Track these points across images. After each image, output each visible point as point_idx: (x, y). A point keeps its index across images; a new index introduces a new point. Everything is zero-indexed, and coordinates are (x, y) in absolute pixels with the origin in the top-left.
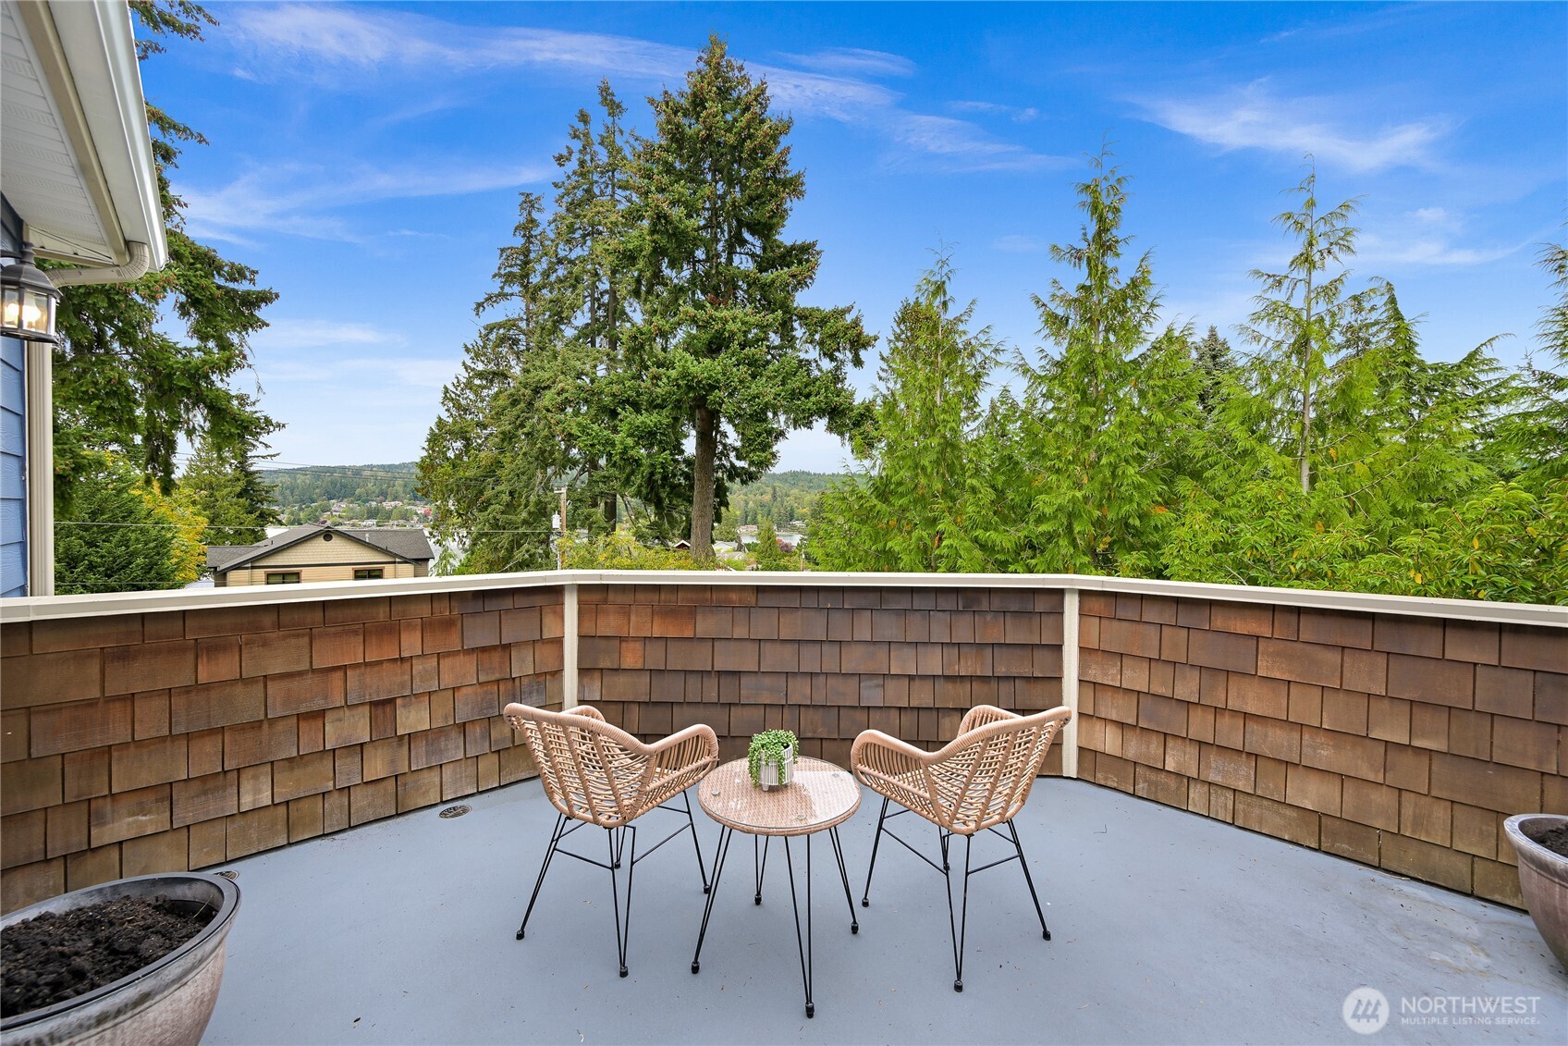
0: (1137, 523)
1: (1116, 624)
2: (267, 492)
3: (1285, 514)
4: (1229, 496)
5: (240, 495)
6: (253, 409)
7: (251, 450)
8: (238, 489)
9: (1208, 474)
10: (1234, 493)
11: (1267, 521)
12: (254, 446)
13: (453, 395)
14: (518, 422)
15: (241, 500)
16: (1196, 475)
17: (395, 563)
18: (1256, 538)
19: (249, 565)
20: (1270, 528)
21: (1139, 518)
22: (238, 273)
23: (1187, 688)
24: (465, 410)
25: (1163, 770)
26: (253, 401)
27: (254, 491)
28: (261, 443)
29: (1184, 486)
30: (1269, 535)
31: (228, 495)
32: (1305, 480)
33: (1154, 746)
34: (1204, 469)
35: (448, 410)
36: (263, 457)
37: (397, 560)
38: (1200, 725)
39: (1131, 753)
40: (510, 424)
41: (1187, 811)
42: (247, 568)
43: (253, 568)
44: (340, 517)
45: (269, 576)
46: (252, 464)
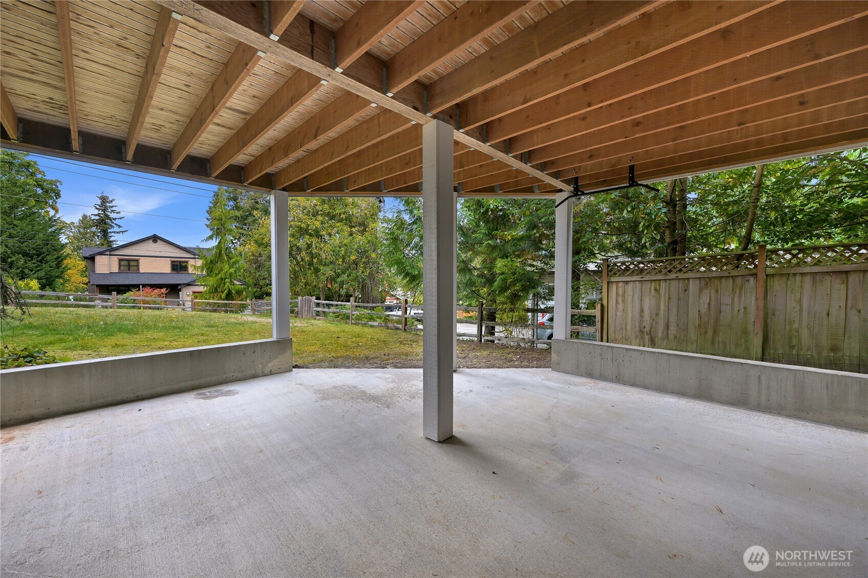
6: (111, 205)
12: (112, 226)
17: (195, 258)
19: (108, 253)
26: (111, 200)
28: (116, 224)
36: (117, 233)
42: (107, 255)
43: (110, 255)
45: (120, 260)
46: (111, 236)
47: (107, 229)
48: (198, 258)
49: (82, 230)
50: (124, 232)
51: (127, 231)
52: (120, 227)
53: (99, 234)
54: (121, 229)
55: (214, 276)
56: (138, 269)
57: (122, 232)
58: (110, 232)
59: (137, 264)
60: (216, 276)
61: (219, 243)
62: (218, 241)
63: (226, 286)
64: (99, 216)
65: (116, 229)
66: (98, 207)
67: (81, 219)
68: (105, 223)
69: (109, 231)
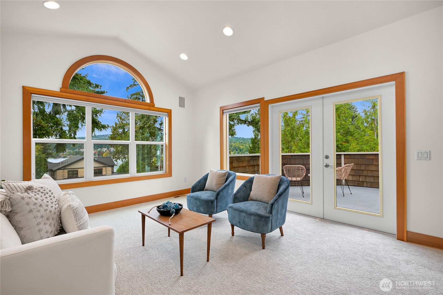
0: (340, 146)
1: (350, 159)
3: (373, 143)
4: (360, 140)
9: (354, 135)
10: (361, 139)
11: (369, 145)
13: (120, 115)
14: (145, 124)
16: (351, 135)
18: (367, 148)
19: (63, 168)
20: (370, 146)
21: (340, 145)
22: (97, 86)
23: (363, 168)
24: (123, 120)
25: (360, 181)
29: (349, 138)
30: (370, 147)
32: (376, 136)
33: (358, 177)
34: (354, 134)
35: (118, 120)
37: (107, 166)
38: (365, 173)
39: (354, 179)
40: (142, 124)
41: (364, 187)
42: (62, 169)
43: (64, 169)
44: (66, 154)
45: (68, 171)
48: (107, 167)
59: (77, 172)
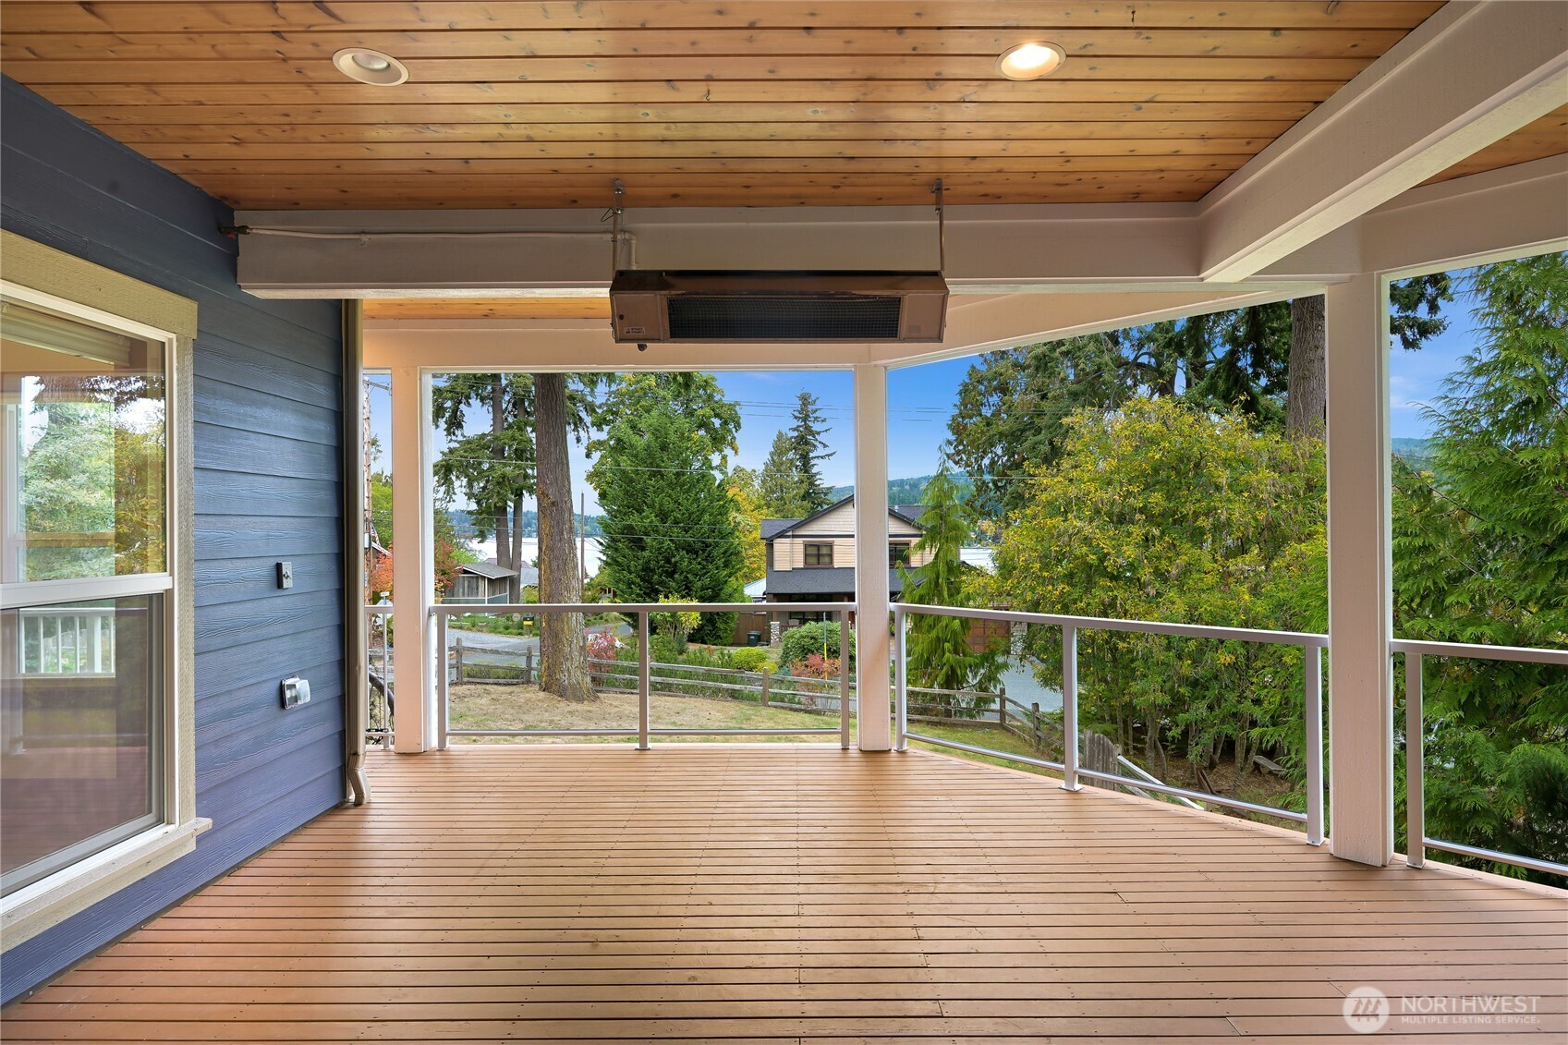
2: (826, 494)
5: (804, 498)
6: (814, 407)
7: (812, 451)
8: (802, 492)
12: (815, 446)
15: (805, 503)
17: (921, 535)
19: (791, 533)
26: (814, 398)
27: (815, 494)
28: (820, 442)
31: (794, 497)
36: (822, 457)
37: (923, 532)
42: (788, 537)
45: (806, 546)
46: (813, 465)
47: (807, 453)
49: (775, 458)
50: (831, 455)
51: (834, 453)
52: (825, 446)
53: (798, 463)
54: (827, 451)
55: (924, 629)
56: (831, 562)
57: (828, 455)
58: (813, 458)
59: (829, 552)
60: (929, 632)
61: (937, 555)
62: (934, 552)
63: (944, 660)
64: (798, 431)
65: (820, 451)
66: (797, 414)
67: (776, 439)
68: (807, 443)
69: (811, 455)
